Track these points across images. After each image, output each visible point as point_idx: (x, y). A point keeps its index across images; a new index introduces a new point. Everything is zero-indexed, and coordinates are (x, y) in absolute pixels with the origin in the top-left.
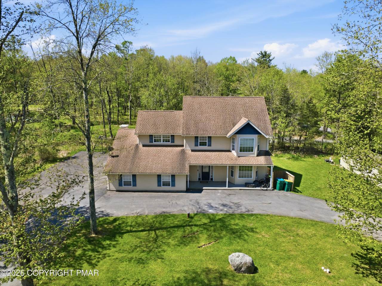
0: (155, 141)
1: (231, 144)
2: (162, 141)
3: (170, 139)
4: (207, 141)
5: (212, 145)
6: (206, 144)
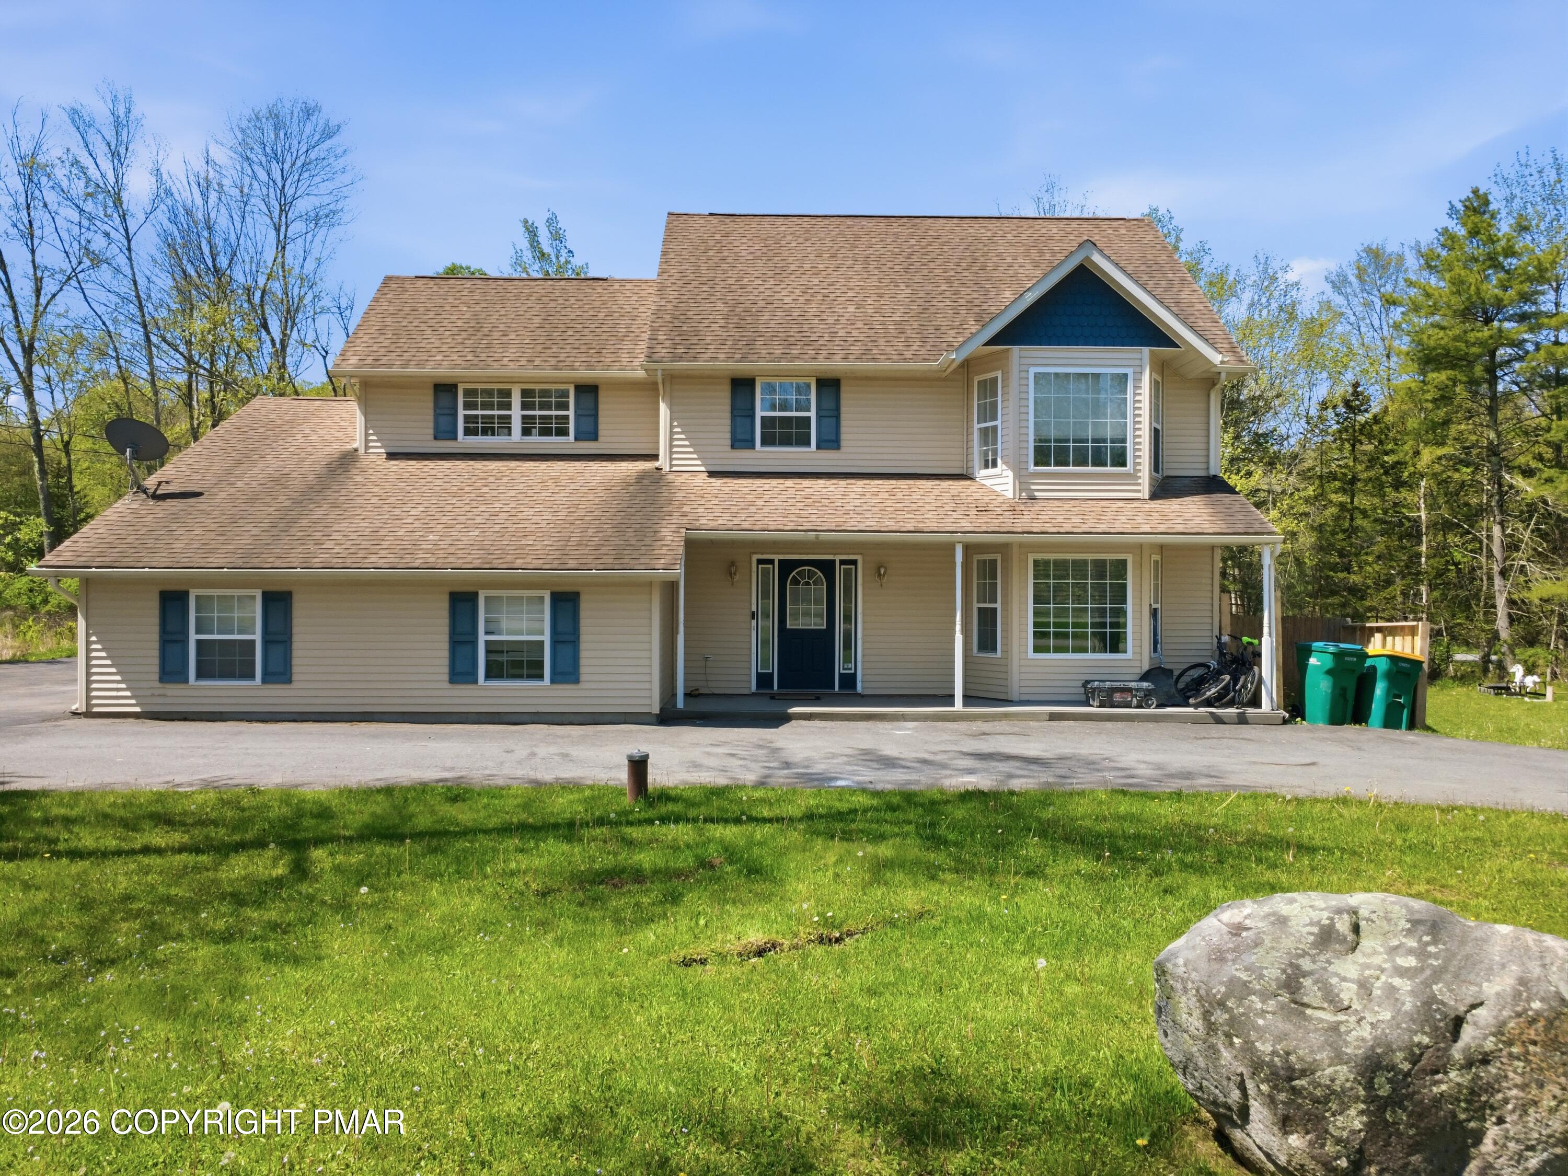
0: (468, 432)
1: (969, 427)
2: (516, 426)
3: (571, 413)
4: (812, 414)
5: (843, 443)
6: (808, 435)
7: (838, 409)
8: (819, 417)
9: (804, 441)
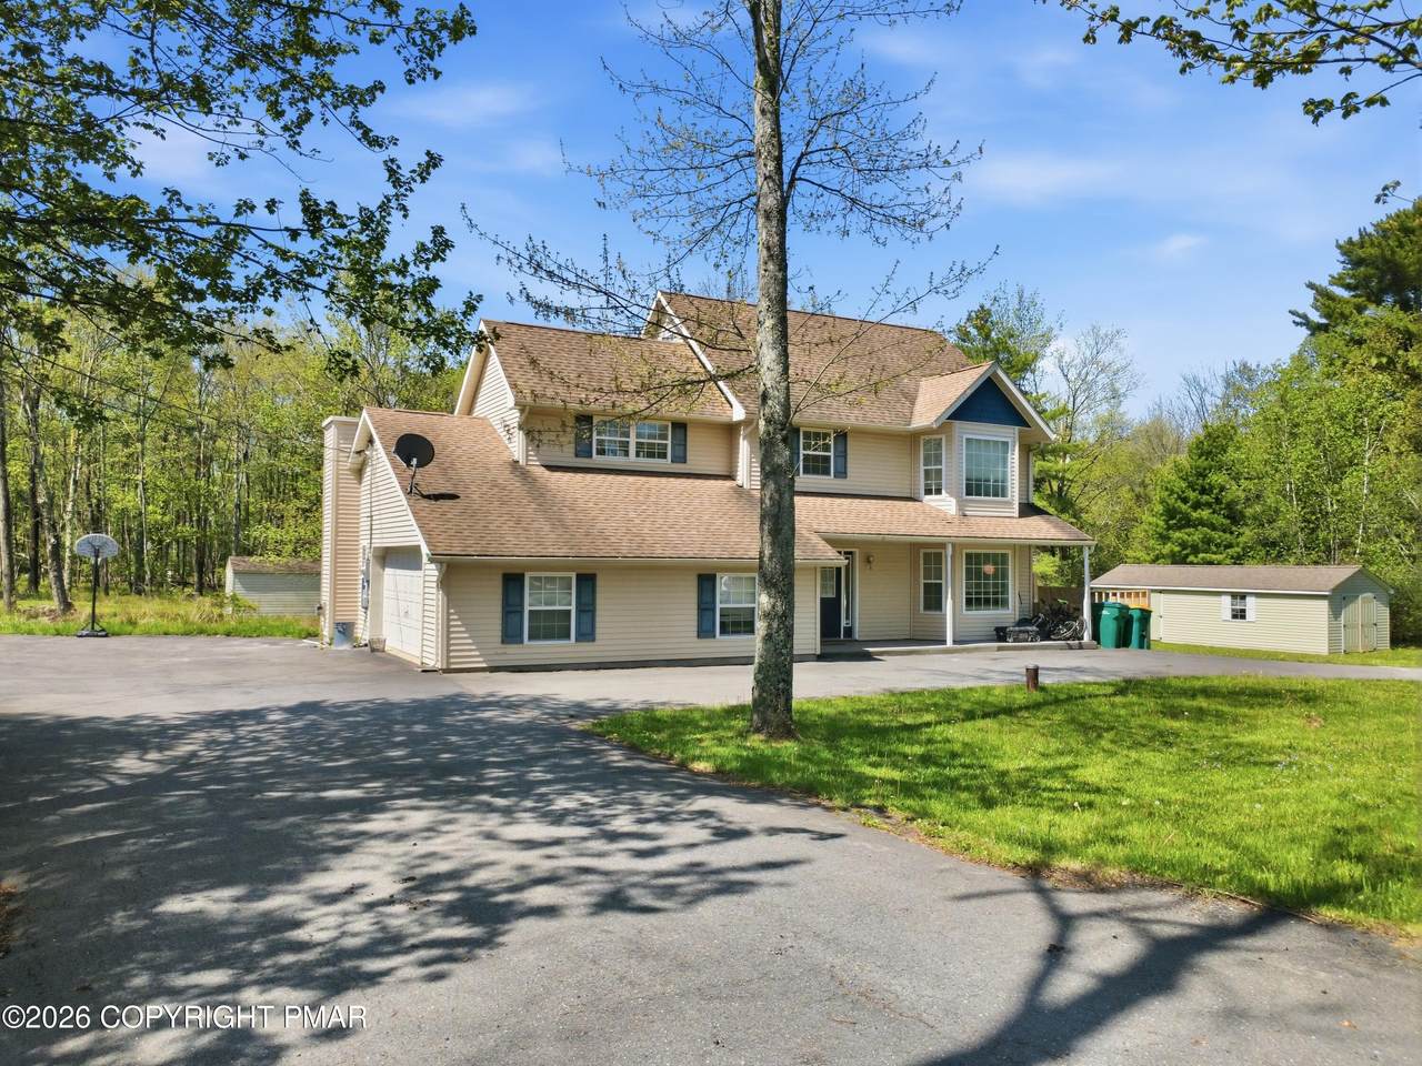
0: (599, 451)
2: (632, 449)
3: (669, 442)
4: (832, 454)
5: (849, 474)
6: (829, 468)
7: (846, 451)
8: (835, 456)
9: (826, 472)
